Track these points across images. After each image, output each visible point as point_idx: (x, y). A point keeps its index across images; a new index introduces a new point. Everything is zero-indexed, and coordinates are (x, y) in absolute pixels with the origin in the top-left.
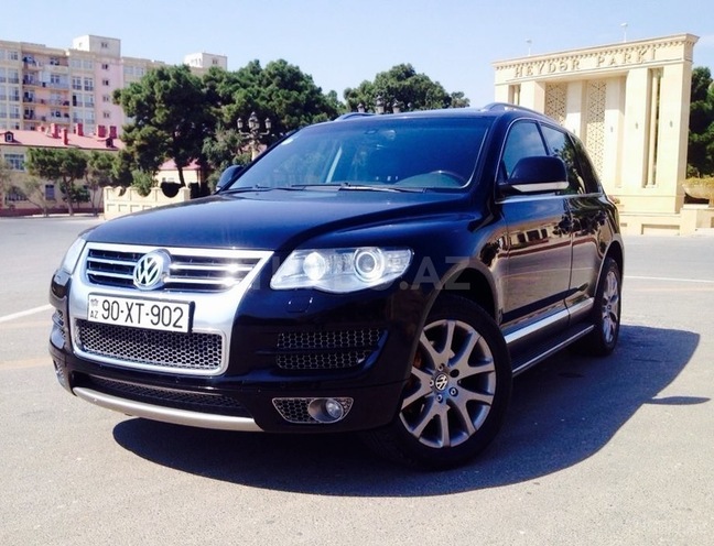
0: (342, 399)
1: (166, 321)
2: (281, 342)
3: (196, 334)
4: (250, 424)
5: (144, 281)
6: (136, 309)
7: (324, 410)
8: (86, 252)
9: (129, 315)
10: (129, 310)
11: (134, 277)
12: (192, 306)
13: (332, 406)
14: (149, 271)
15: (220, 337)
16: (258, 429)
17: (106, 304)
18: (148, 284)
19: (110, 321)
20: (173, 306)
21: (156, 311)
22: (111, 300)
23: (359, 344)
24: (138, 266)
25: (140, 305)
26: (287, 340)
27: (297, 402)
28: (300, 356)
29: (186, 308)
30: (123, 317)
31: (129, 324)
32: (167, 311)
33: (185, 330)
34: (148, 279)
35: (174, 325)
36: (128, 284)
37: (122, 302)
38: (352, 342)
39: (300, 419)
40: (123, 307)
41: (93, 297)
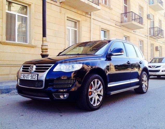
0: (67, 94)
1: (33, 78)
3: (39, 80)
9: (27, 77)
11: (29, 70)
12: (38, 75)
13: (65, 96)
15: (43, 81)
16: (50, 100)
19: (24, 79)
20: (34, 75)
22: (24, 74)
24: (30, 68)
25: (29, 75)
26: (56, 81)
28: (61, 85)
30: (26, 77)
31: (27, 79)
34: (31, 70)
35: (35, 79)
36: (28, 71)
37: (26, 75)
39: (58, 98)
40: (26, 76)
41: (21, 74)
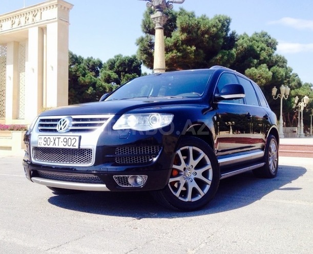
0: (143, 176)
1: (69, 144)
2: (117, 152)
3: (82, 149)
4: (104, 187)
5: (61, 129)
6: (57, 140)
7: (136, 181)
8: (39, 120)
9: (54, 143)
10: (55, 141)
12: (80, 138)
13: (139, 180)
14: (63, 125)
15: (91, 150)
16: (107, 190)
17: (45, 139)
18: (63, 130)
19: (46, 146)
20: (72, 138)
21: (65, 140)
22: (47, 137)
23: (150, 152)
24: (58, 123)
25: (59, 138)
26: (119, 151)
27: (124, 177)
29: (77, 138)
30: (52, 143)
31: (54, 147)
32: (70, 140)
33: (77, 147)
34: (62, 128)
35: (73, 146)
36: (55, 131)
37: (52, 137)
38: (147, 152)
39: (125, 185)
40: (52, 140)
41: (40, 137)
